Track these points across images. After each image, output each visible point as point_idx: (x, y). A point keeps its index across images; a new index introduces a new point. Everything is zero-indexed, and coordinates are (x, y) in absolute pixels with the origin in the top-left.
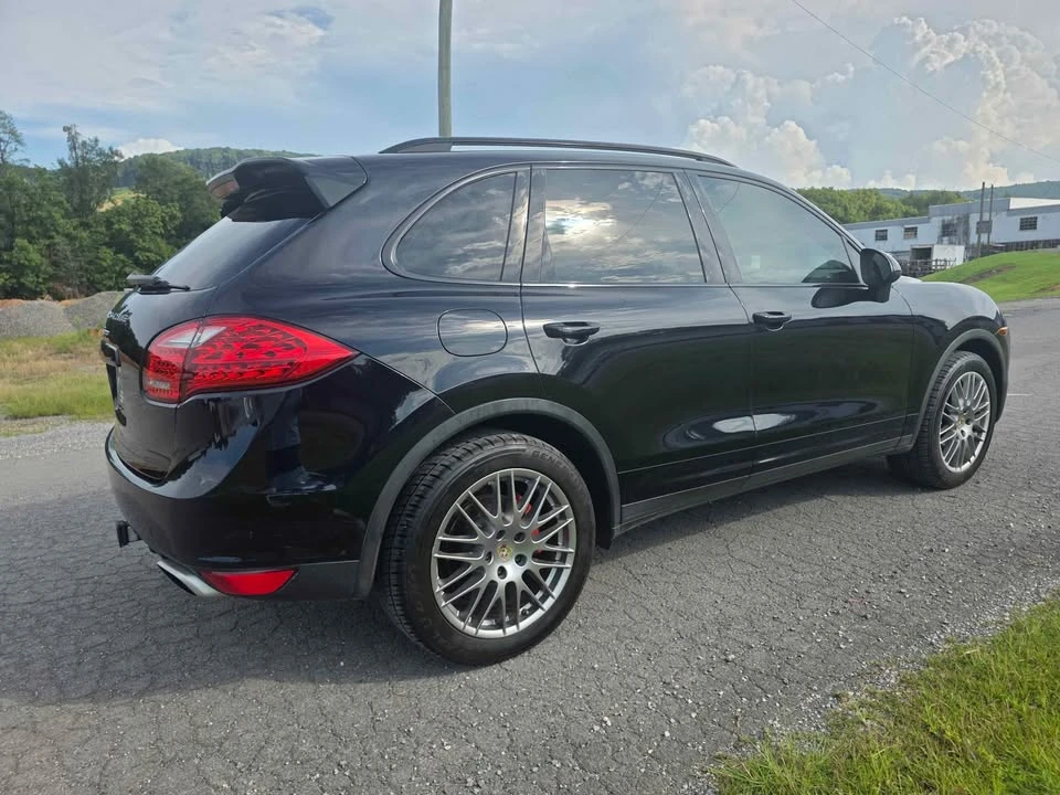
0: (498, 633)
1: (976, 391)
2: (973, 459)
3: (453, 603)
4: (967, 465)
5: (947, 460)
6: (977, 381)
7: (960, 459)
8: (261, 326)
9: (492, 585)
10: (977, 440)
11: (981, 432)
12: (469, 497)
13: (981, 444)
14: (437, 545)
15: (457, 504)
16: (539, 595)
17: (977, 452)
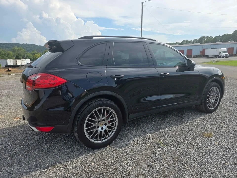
0: (97, 142)
1: (216, 91)
2: (215, 107)
3: (88, 132)
4: (214, 108)
5: (208, 106)
6: (217, 89)
7: (212, 107)
8: (49, 76)
9: (97, 131)
10: (216, 103)
11: (217, 101)
12: (96, 111)
13: (217, 104)
14: (87, 119)
15: (93, 111)
16: (107, 136)
17: (216, 106)
